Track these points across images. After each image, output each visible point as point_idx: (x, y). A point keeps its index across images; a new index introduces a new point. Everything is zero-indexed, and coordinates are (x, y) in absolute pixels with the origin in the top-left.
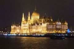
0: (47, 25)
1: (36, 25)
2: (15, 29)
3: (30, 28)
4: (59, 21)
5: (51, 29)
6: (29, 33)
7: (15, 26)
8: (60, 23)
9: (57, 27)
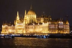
0: (49, 24)
1: (34, 24)
2: (6, 28)
3: (26, 28)
4: (61, 21)
5: (53, 29)
6: (26, 33)
7: (7, 26)
8: (62, 23)
9: (59, 27)
